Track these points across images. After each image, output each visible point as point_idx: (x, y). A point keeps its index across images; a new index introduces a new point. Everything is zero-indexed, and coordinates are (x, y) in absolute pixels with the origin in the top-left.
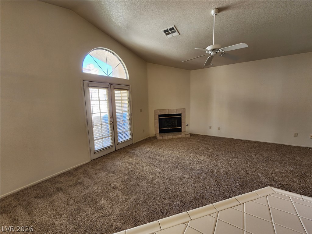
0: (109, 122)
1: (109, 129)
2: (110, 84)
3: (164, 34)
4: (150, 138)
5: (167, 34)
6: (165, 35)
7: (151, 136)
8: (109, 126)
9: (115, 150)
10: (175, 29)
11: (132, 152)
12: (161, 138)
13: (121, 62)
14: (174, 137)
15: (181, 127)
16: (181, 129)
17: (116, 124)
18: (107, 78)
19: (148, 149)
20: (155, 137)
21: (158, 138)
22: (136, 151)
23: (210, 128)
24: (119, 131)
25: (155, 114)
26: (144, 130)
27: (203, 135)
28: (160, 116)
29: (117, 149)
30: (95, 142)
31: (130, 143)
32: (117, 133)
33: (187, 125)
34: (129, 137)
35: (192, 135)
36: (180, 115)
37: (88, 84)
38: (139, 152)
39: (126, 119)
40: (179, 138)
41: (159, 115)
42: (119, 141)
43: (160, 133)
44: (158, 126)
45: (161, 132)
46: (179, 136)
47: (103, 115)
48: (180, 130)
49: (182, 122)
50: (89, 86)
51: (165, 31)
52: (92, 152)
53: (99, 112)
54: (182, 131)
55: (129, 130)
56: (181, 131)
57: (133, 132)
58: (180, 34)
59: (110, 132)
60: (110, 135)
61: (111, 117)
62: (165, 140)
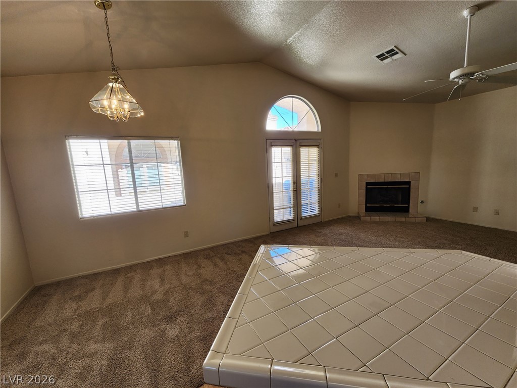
0: (291, 189)
1: (292, 198)
2: (296, 140)
3: (378, 60)
4: (349, 217)
5: (382, 60)
6: (380, 61)
7: (350, 215)
8: (291, 194)
9: (298, 226)
10: (397, 50)
11: (319, 231)
12: (368, 219)
13: (311, 109)
14: (392, 219)
15: (409, 203)
16: (408, 208)
17: (300, 192)
18: (293, 133)
19: (343, 231)
20: (358, 217)
21: (363, 218)
22: (326, 231)
23: (475, 209)
24: (303, 202)
25: (360, 181)
26: (339, 205)
27: (455, 223)
28: (368, 184)
29: (300, 224)
30: (275, 211)
31: (318, 220)
32: (301, 205)
33: (422, 202)
34: (316, 212)
35: (428, 219)
36: (409, 183)
37: (271, 143)
38: (330, 233)
39: (314, 186)
40: (401, 223)
41: (366, 183)
42: (302, 215)
43: (366, 211)
44: (363, 199)
45: (368, 209)
46: (403, 219)
47: (285, 180)
48: (406, 210)
49: (411, 196)
50: (272, 146)
51: (378, 57)
52: (272, 224)
53: (281, 176)
54: (410, 212)
55: (317, 201)
56: (408, 211)
57: (323, 205)
58: (406, 55)
59: (292, 202)
60: (292, 206)
61: (294, 183)
62: (375, 222)
